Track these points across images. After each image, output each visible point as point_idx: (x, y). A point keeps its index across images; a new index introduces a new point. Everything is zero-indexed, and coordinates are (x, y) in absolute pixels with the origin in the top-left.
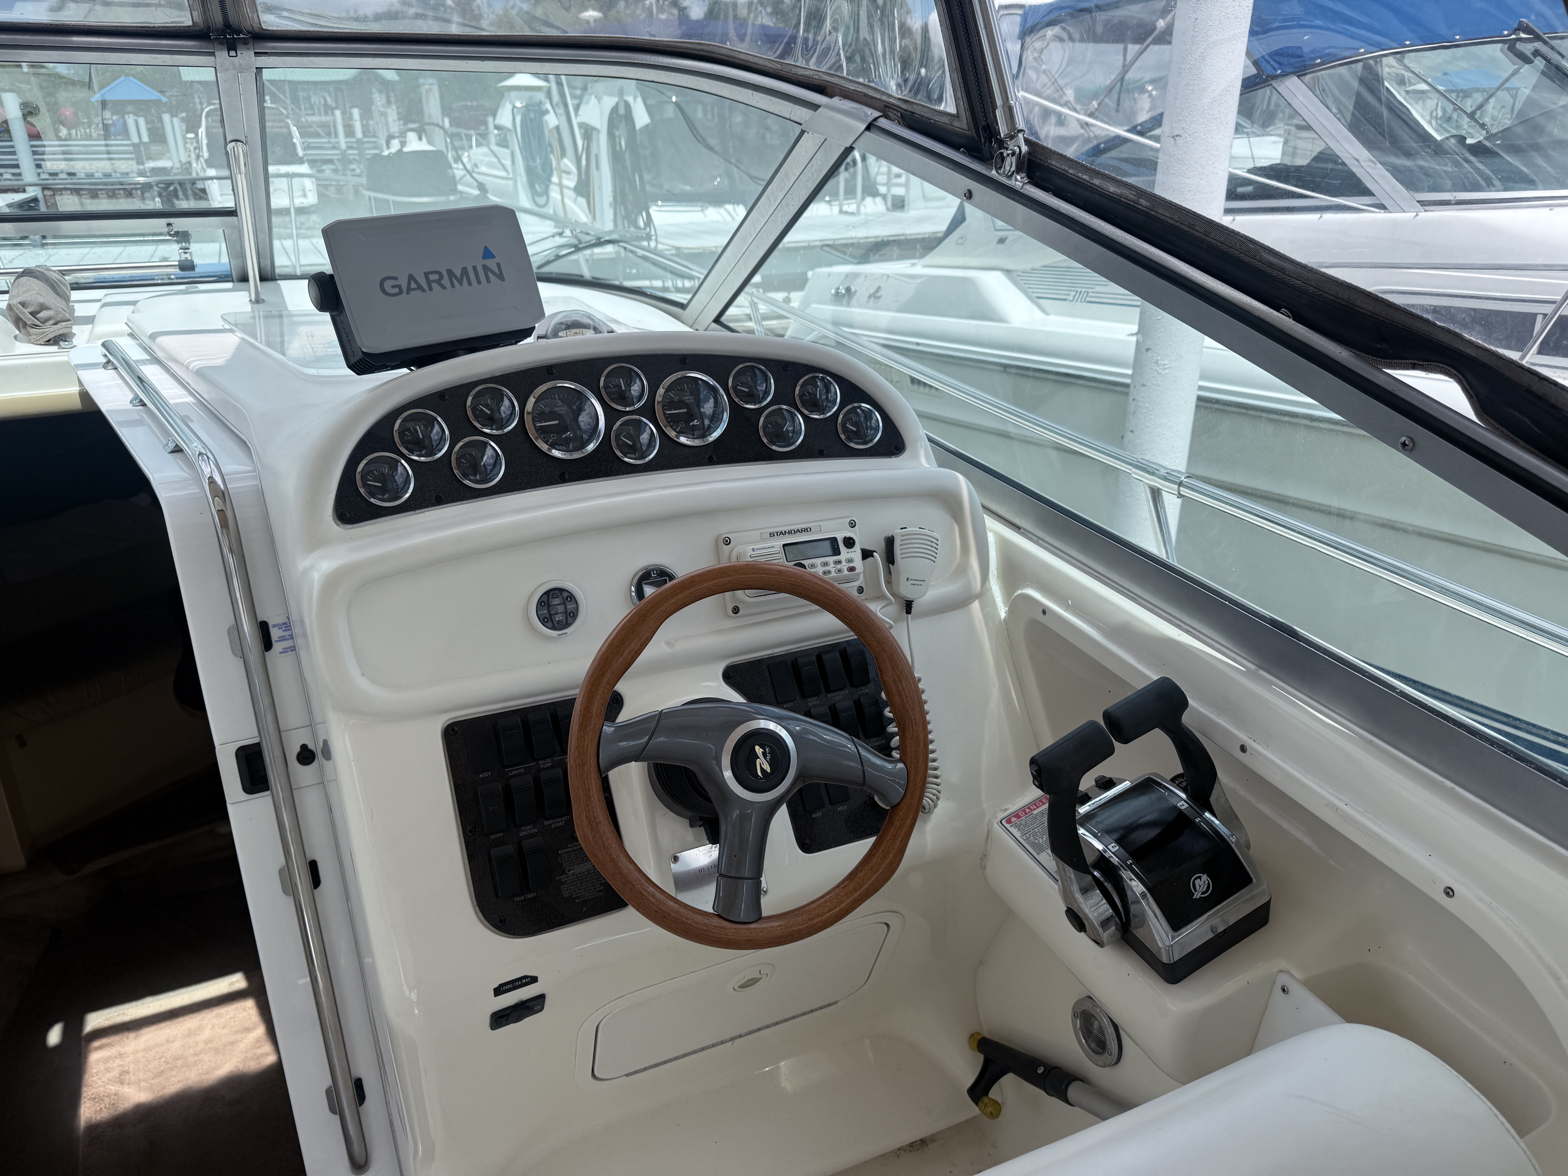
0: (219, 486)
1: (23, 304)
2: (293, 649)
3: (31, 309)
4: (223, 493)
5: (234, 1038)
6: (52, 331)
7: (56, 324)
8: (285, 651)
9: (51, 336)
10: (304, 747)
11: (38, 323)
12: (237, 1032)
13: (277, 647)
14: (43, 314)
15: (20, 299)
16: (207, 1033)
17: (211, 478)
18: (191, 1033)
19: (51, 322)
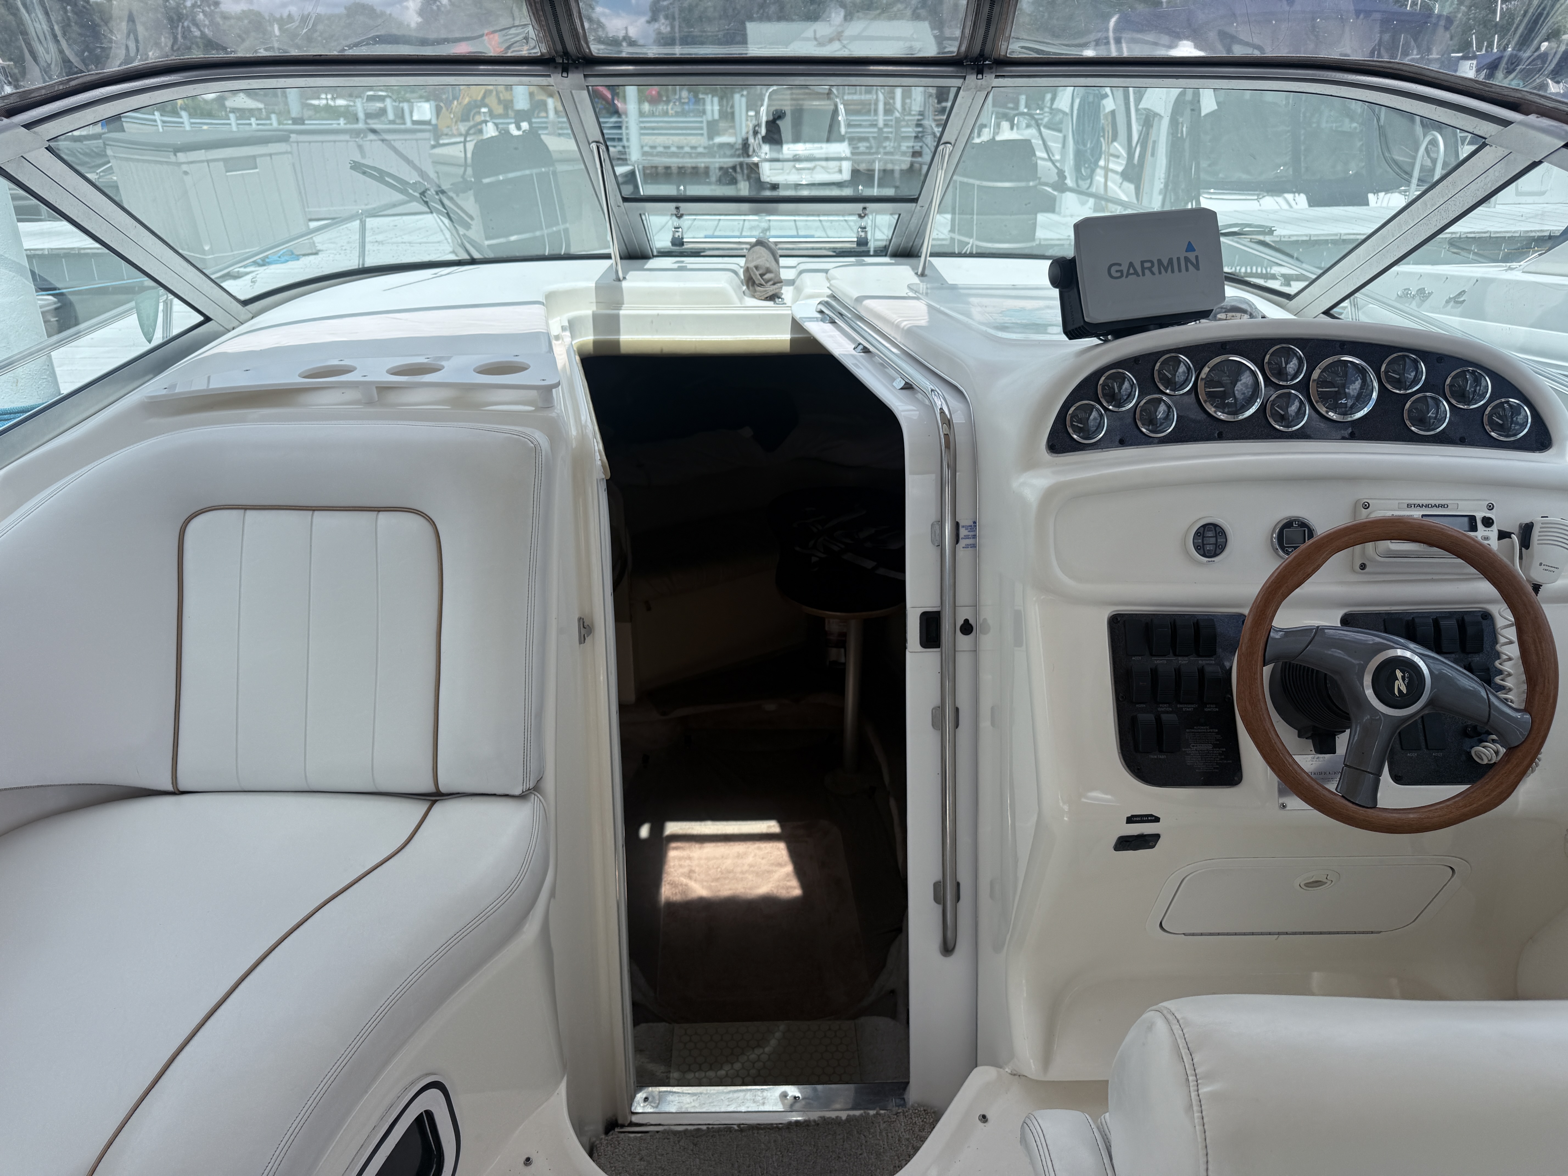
0: (946, 415)
1: (757, 267)
2: (974, 546)
3: (761, 272)
4: (949, 421)
5: (771, 868)
6: (771, 289)
7: (774, 284)
8: (967, 546)
9: (770, 294)
10: (966, 621)
11: (763, 282)
12: (772, 864)
13: (963, 543)
14: (767, 276)
15: (754, 263)
16: (750, 859)
17: (941, 409)
18: (739, 856)
19: (771, 283)
